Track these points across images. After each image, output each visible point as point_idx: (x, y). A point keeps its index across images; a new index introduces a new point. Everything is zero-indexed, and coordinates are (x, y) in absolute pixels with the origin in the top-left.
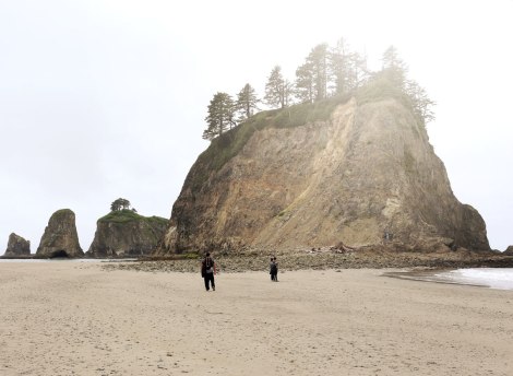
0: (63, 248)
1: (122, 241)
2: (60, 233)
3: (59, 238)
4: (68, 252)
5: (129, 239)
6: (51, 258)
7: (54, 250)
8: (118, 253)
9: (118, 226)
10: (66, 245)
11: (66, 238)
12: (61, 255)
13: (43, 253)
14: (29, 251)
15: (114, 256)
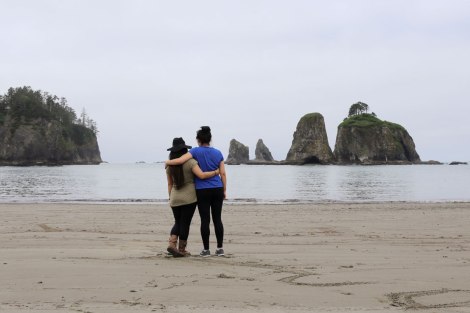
0: (315, 154)
1: (366, 147)
2: (311, 138)
3: (311, 143)
4: (321, 158)
5: (373, 144)
6: (302, 164)
7: (305, 155)
8: (361, 159)
9: (361, 131)
10: (317, 151)
11: (318, 144)
12: (313, 160)
13: (294, 158)
14: (248, 157)
15: (358, 162)
